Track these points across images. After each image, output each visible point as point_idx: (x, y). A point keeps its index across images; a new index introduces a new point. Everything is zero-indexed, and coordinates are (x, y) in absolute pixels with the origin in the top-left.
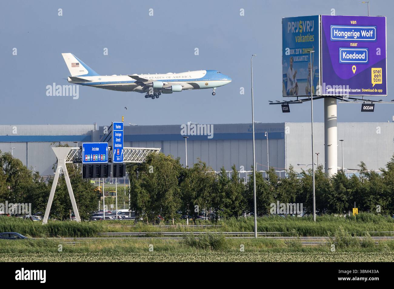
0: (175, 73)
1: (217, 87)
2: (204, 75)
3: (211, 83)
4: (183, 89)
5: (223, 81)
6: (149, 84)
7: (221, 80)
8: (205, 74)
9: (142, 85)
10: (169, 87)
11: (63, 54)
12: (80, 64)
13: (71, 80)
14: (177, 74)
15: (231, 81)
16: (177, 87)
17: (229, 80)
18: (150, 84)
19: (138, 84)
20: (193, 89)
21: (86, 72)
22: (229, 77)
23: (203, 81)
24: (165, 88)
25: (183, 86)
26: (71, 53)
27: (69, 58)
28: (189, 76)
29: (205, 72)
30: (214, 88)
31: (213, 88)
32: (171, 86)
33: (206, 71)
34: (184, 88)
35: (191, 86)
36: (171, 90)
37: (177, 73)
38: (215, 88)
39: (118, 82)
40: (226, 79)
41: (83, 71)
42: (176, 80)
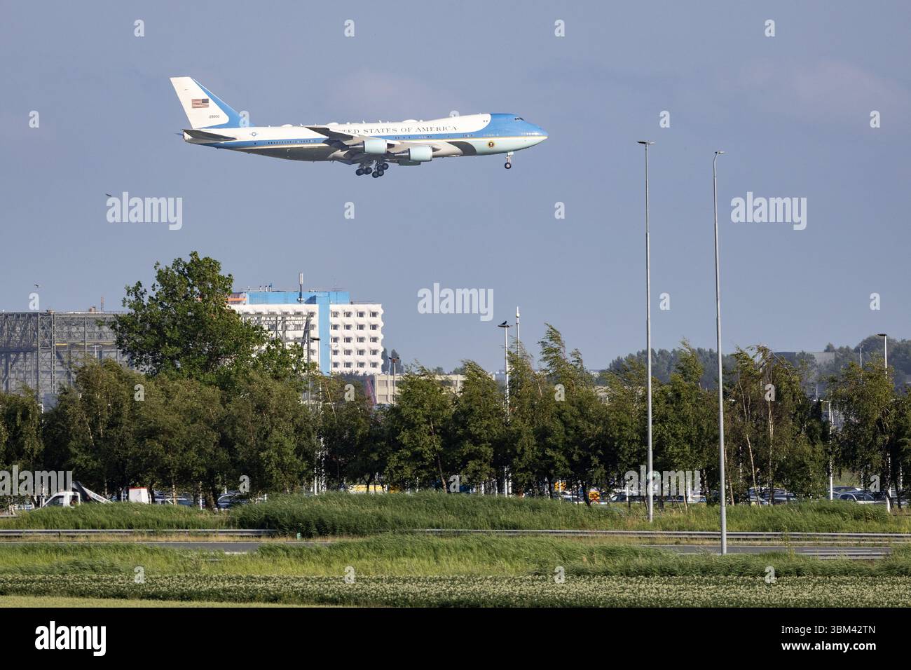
0: (421, 121)
1: (514, 151)
2: (486, 124)
3: (501, 142)
4: (434, 157)
5: (528, 138)
6: (355, 145)
7: (523, 136)
8: (488, 122)
9: (343, 147)
10: (403, 152)
11: (173, 80)
12: (210, 101)
13: (190, 137)
14: (425, 122)
15: (546, 138)
16: (421, 151)
17: (543, 136)
18: (358, 144)
19: (333, 144)
20: (461, 155)
21: (224, 119)
22: (542, 129)
23: (483, 137)
24: (394, 153)
25: (434, 150)
26: (192, 78)
27: (187, 88)
28: (452, 127)
29: (488, 117)
30: (509, 154)
31: (505, 152)
32: (409, 149)
33: (491, 115)
34: (436, 153)
35: (456, 149)
36: (409, 157)
37: (426, 119)
38: (512, 153)
39: (295, 141)
40: (536, 134)
41: (218, 116)
42: (424, 135)
